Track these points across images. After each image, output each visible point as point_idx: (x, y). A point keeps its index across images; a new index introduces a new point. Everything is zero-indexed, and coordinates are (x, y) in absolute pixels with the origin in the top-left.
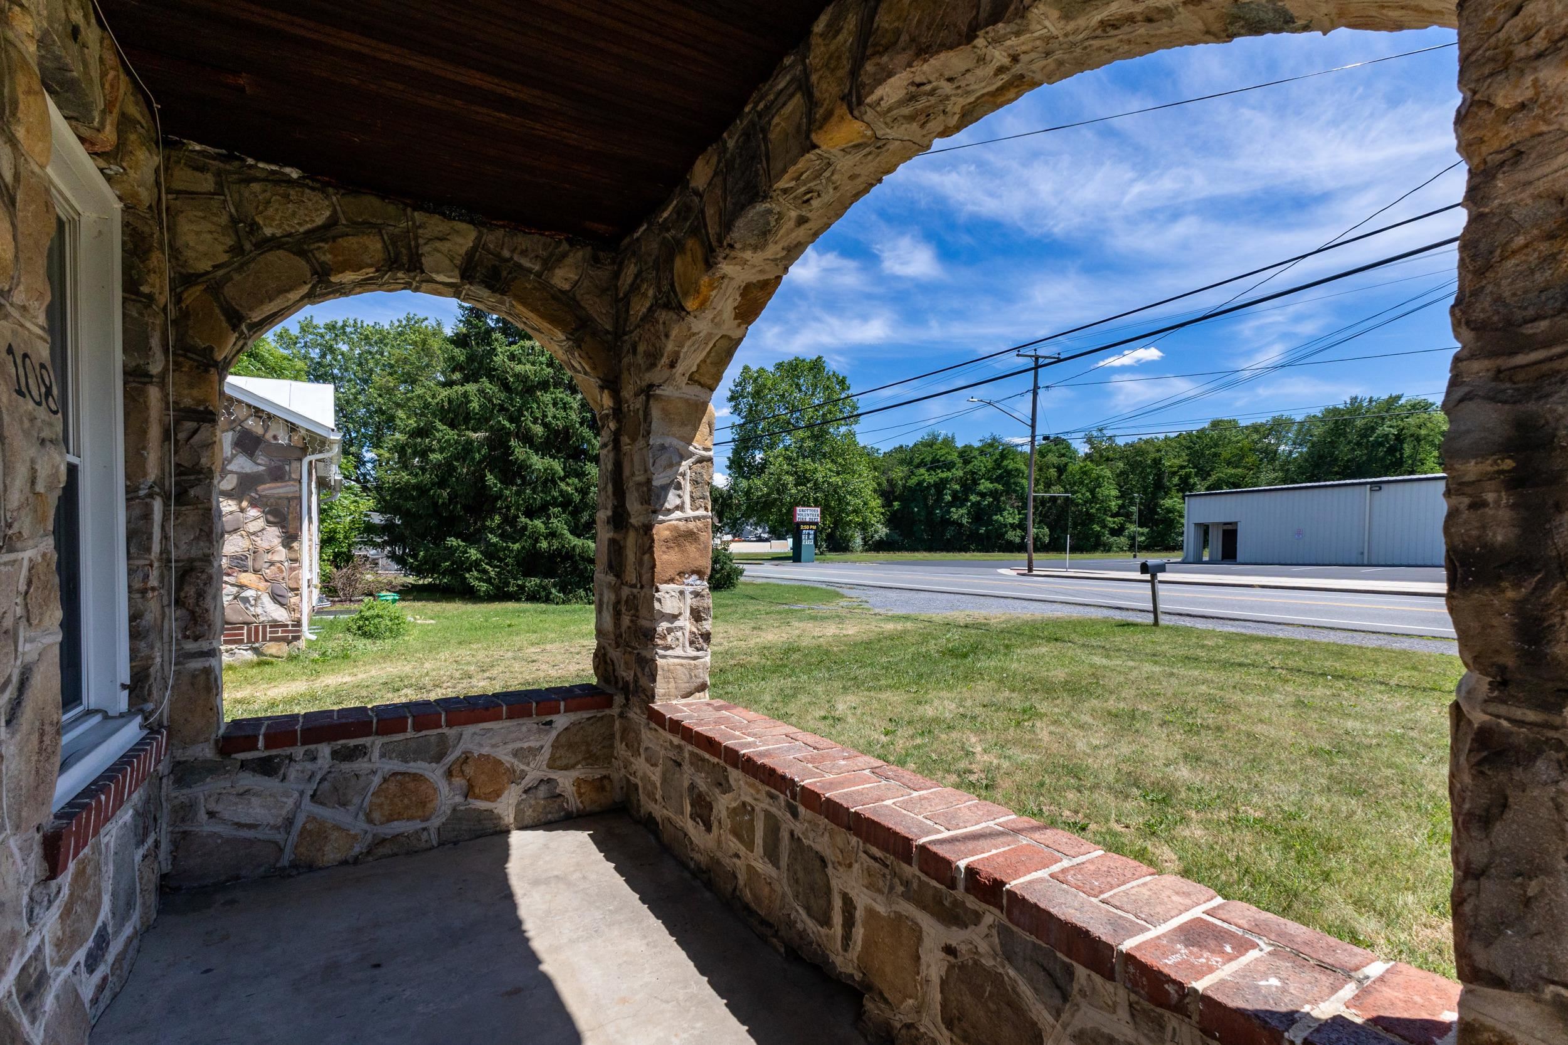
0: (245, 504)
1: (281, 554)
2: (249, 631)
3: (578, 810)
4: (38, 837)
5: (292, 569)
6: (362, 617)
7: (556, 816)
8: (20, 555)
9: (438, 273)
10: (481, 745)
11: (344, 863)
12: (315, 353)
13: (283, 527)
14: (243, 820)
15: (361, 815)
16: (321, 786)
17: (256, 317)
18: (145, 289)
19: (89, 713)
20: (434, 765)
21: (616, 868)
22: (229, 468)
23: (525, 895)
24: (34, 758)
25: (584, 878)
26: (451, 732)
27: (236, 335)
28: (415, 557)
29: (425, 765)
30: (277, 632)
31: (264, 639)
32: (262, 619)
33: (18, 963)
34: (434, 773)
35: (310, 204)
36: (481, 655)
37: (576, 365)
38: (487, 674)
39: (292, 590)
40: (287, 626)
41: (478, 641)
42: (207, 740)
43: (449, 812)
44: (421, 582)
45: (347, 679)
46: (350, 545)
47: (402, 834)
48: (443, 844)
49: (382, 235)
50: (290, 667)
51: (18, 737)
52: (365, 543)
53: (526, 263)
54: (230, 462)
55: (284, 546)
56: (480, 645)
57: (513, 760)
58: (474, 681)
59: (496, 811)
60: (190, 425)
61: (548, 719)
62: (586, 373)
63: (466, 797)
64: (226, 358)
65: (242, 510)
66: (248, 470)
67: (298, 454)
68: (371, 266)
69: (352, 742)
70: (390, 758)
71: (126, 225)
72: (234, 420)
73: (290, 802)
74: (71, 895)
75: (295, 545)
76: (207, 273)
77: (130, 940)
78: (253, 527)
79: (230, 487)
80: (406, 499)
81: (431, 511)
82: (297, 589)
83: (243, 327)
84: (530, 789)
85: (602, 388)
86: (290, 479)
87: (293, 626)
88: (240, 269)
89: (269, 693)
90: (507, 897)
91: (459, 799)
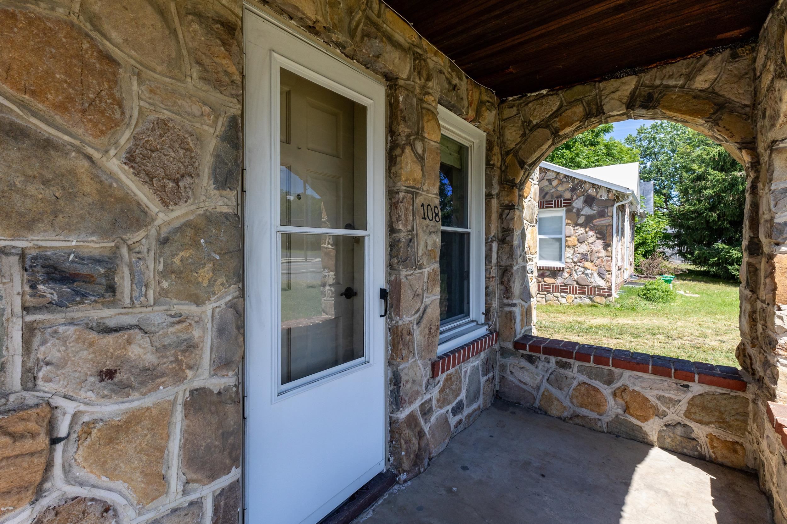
0: (587, 229)
1: (603, 253)
2: (588, 289)
3: (710, 457)
4: (430, 363)
5: (608, 261)
6: (646, 288)
7: (691, 453)
8: (424, 270)
9: (612, 111)
10: (634, 385)
11: (560, 418)
12: (645, 143)
13: (604, 240)
14: (522, 380)
15: (568, 397)
16: (551, 376)
17: (530, 161)
18: (492, 162)
19: (473, 321)
20: (606, 386)
21: (717, 515)
22: (581, 213)
23: (637, 490)
24: (427, 336)
25: (686, 505)
26: (617, 371)
27: (523, 170)
28: (692, 254)
29: (601, 384)
30: (600, 292)
31: (594, 294)
32: (594, 284)
33: (420, 401)
34: (606, 391)
35: (551, 102)
36: (720, 324)
37: (719, 137)
38: (720, 338)
39: (608, 271)
40: (605, 289)
41: (723, 313)
42: (510, 341)
43: (614, 416)
44: (699, 269)
45: (630, 322)
46: (654, 246)
47: (587, 417)
48: (610, 433)
49: (583, 104)
50: (604, 310)
51: (420, 329)
52: (663, 245)
53: (672, 82)
54: (582, 210)
55: (604, 249)
56: (723, 317)
57: (657, 402)
58: (707, 340)
59: (644, 429)
60: (507, 211)
61: (686, 383)
62: (727, 141)
63: (625, 412)
64: (521, 181)
65: (586, 232)
66: (589, 213)
67: (611, 203)
68: (576, 121)
69: (565, 360)
70: (582, 374)
71: (487, 140)
72: (584, 191)
73: (539, 379)
74: (444, 386)
75: (609, 249)
76: (514, 148)
77: (475, 411)
78: (591, 240)
79: (582, 222)
80: (688, 219)
81: (704, 226)
82: (610, 271)
83: (526, 166)
84: (669, 425)
85: (740, 149)
86: (608, 216)
87: (608, 289)
88: (524, 143)
89: (592, 321)
90: (626, 484)
91: (620, 411)
